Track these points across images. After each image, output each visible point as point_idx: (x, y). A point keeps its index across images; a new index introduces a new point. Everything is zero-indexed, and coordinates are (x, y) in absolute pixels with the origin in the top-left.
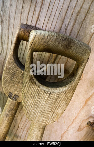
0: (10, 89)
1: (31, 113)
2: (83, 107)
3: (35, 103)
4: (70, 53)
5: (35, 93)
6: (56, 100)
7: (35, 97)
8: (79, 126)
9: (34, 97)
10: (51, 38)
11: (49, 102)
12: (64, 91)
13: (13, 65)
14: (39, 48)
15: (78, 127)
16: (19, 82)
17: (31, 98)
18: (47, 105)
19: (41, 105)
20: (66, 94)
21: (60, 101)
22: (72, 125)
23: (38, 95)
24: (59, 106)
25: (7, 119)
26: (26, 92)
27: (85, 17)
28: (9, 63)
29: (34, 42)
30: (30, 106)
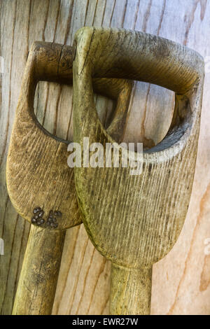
0: (34, 199)
1: (114, 235)
2: (198, 222)
3: (120, 201)
4: (170, 65)
5: (114, 174)
6: (167, 181)
7: (117, 184)
8: (202, 276)
9: (114, 185)
10: (126, 36)
11: (153, 190)
12: (178, 155)
13: (32, 133)
14: (104, 61)
15: (200, 280)
16: (55, 175)
17: (107, 190)
18: (150, 200)
19: (136, 204)
20: (182, 162)
21: (174, 182)
22: (186, 278)
23: (125, 177)
24: (176, 197)
25: (39, 292)
26: (93, 176)
27: (161, 20)
28: (20, 131)
29: (92, 47)
30: (108, 214)
